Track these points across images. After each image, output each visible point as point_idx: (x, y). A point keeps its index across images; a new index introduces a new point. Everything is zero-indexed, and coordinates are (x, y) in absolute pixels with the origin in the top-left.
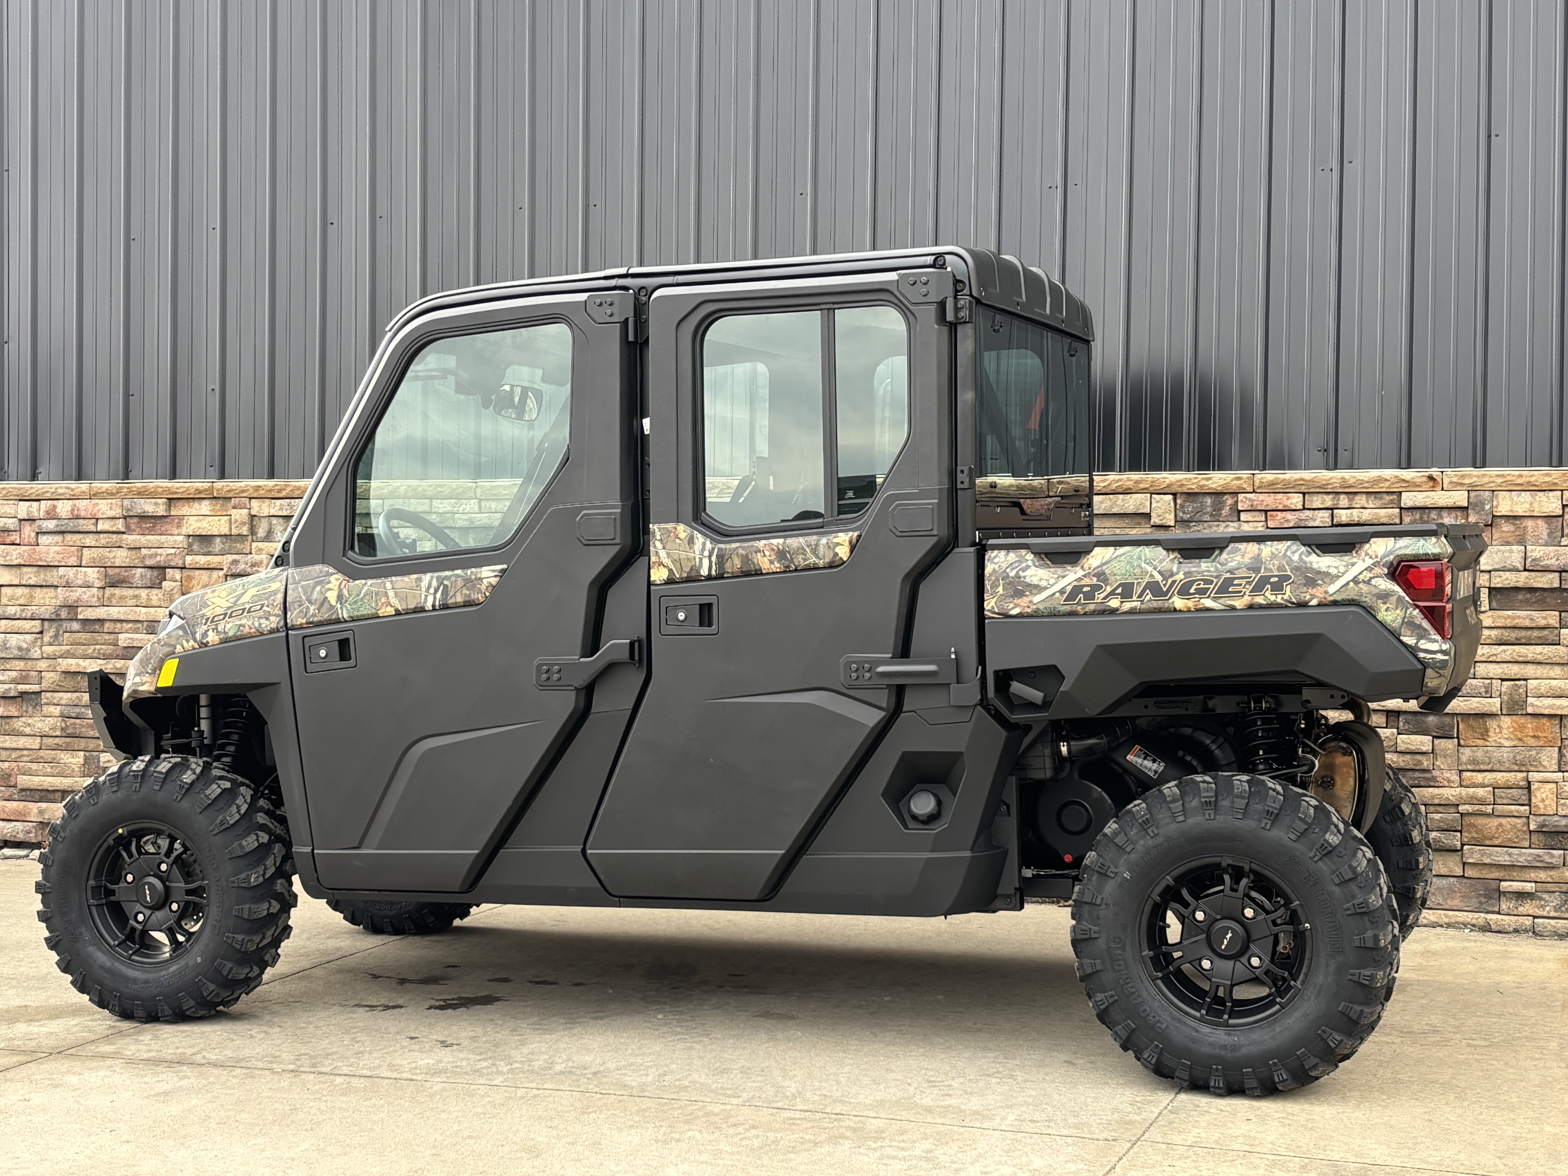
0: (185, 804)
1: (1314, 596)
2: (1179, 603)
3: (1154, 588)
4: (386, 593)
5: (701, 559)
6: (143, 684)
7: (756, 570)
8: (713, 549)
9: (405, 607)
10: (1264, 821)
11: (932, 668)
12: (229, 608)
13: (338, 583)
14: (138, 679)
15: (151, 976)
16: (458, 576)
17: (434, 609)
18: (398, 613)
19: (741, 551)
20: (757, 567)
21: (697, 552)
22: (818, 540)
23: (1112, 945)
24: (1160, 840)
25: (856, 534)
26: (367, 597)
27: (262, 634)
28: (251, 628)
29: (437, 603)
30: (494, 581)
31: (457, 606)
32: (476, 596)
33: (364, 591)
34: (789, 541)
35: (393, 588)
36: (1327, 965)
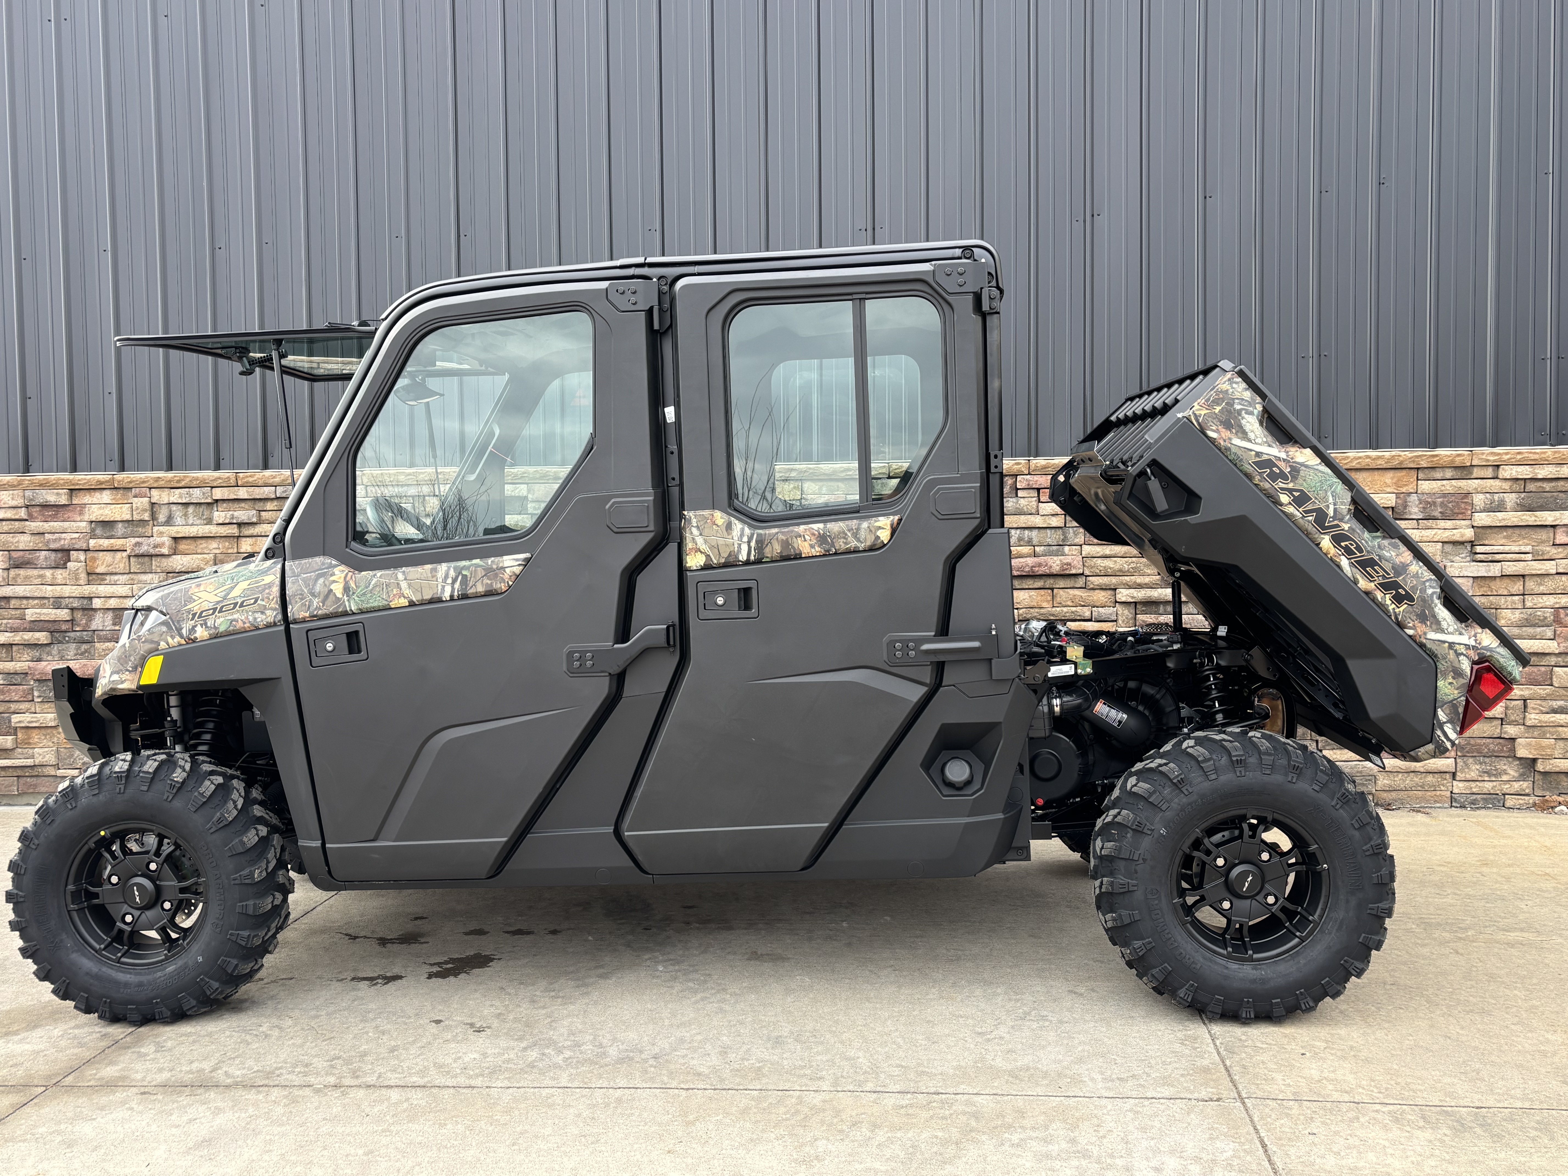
0: (177, 804)
4: (398, 584)
5: (740, 545)
6: (122, 682)
7: (796, 554)
8: (752, 535)
9: (420, 598)
10: (1291, 775)
11: (976, 644)
12: (218, 602)
13: (343, 575)
14: (115, 677)
15: (144, 979)
16: (477, 566)
17: (452, 599)
18: (412, 604)
19: (781, 536)
20: (798, 552)
21: (736, 538)
22: (859, 525)
23: (1150, 896)
24: (1194, 798)
25: (897, 518)
26: (377, 589)
27: (257, 629)
28: (244, 623)
29: (456, 594)
30: (517, 570)
31: (477, 596)
32: (499, 586)
33: (373, 582)
34: (830, 525)
35: (405, 579)
36: (1347, 901)
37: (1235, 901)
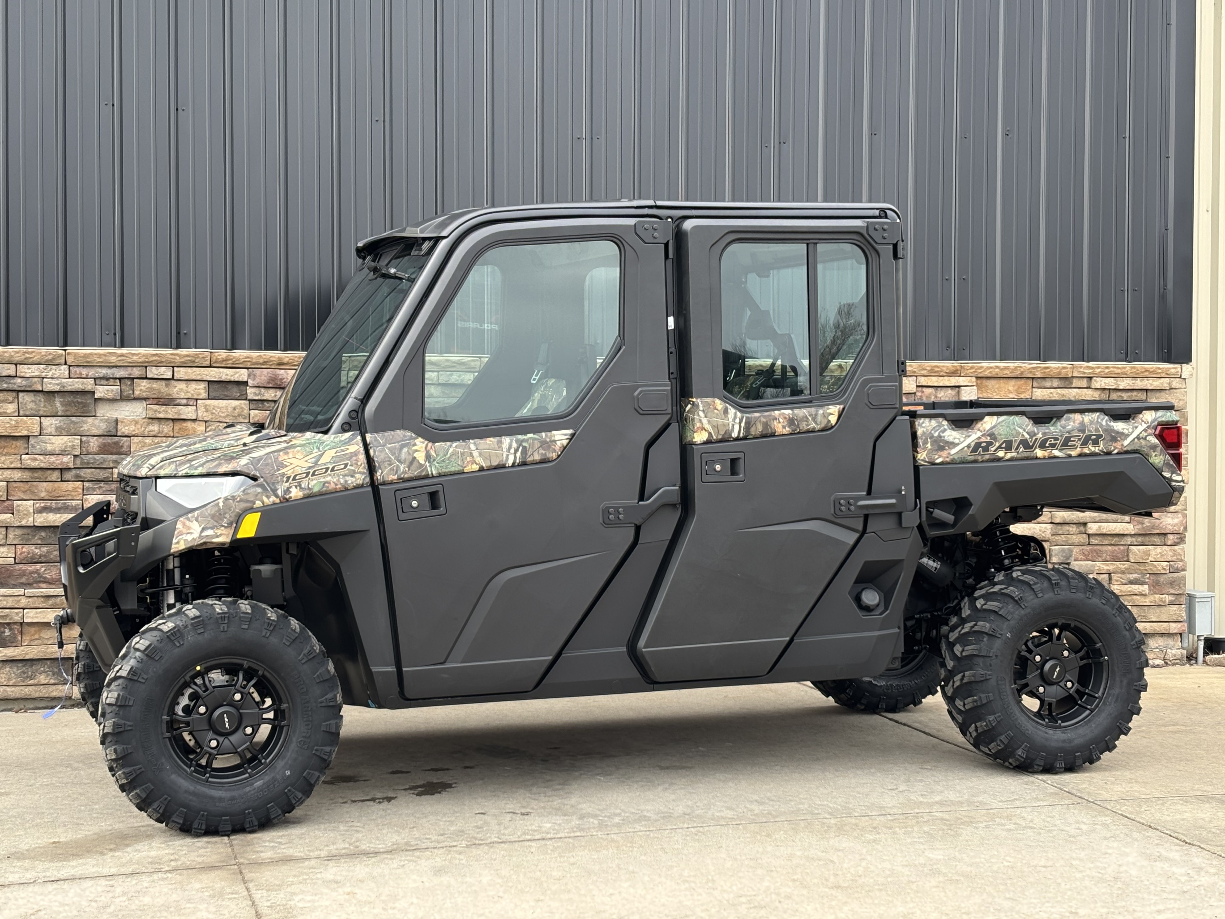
1: (1115, 448)
2: (1039, 453)
3: (1024, 443)
4: (471, 453)
5: (733, 425)
6: (217, 537)
7: (772, 433)
8: (742, 418)
9: (489, 464)
10: (1088, 593)
11: (893, 501)
12: (310, 468)
13: (424, 445)
14: (210, 532)
16: (534, 439)
17: (513, 465)
18: (482, 469)
19: (763, 419)
20: (773, 431)
21: (731, 420)
22: (817, 411)
23: (1000, 682)
24: (1028, 610)
25: (842, 407)
26: (454, 457)
27: (347, 489)
28: (336, 485)
29: (518, 461)
30: (565, 442)
31: (532, 464)
32: (551, 455)
33: (450, 452)
34: (796, 411)
35: (477, 449)
36: (1121, 681)
37: (1047, 687)
